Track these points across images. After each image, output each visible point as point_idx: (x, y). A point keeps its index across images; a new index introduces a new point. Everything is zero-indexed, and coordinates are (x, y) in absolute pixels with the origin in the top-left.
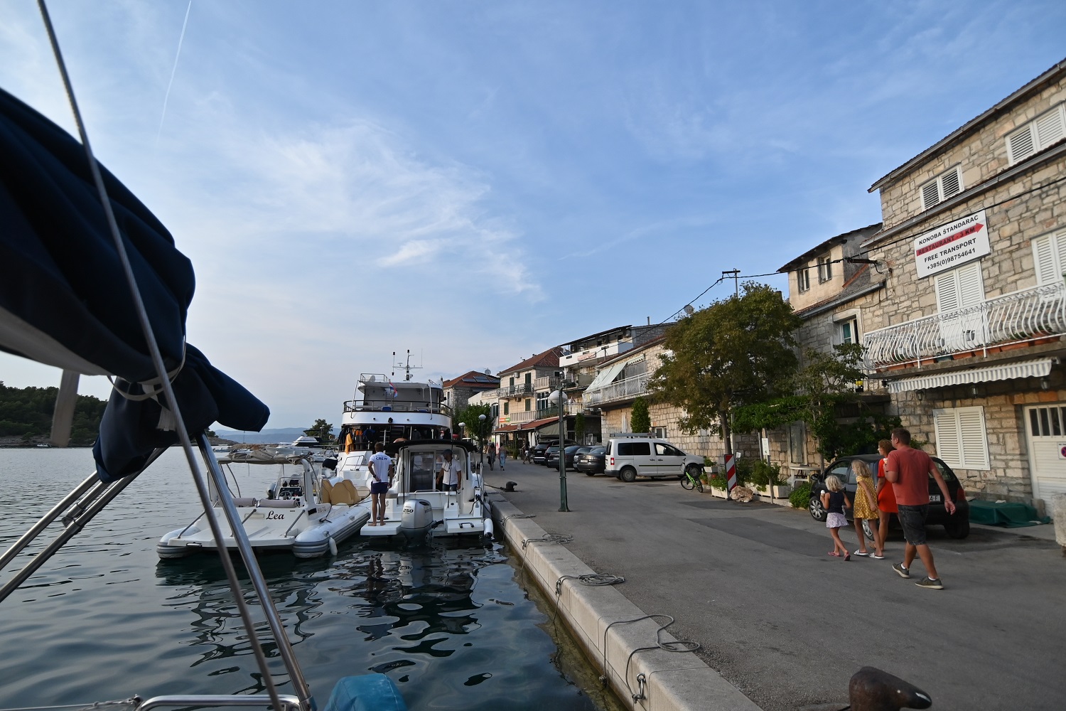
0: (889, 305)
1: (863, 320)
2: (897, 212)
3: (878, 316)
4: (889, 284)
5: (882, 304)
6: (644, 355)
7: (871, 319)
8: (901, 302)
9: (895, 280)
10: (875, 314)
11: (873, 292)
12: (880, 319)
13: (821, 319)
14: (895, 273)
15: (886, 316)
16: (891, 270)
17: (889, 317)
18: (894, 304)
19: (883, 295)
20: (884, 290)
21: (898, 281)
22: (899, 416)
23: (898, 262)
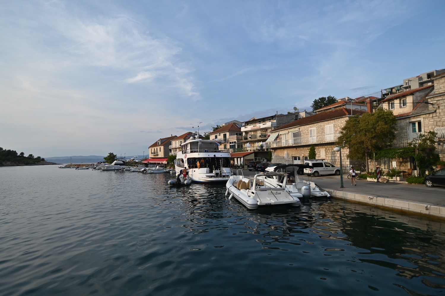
0: (437, 118)
1: (424, 122)
2: (442, 88)
3: (431, 121)
4: (438, 111)
5: (434, 118)
6: (299, 129)
7: (428, 122)
8: (442, 118)
9: (440, 111)
10: (430, 120)
11: (429, 113)
12: (432, 123)
13: (402, 121)
14: (441, 108)
15: (435, 122)
16: (439, 107)
17: (437, 122)
18: (439, 118)
19: (434, 115)
20: (435, 113)
21: (442, 111)
22: (439, 154)
23: (442, 105)
